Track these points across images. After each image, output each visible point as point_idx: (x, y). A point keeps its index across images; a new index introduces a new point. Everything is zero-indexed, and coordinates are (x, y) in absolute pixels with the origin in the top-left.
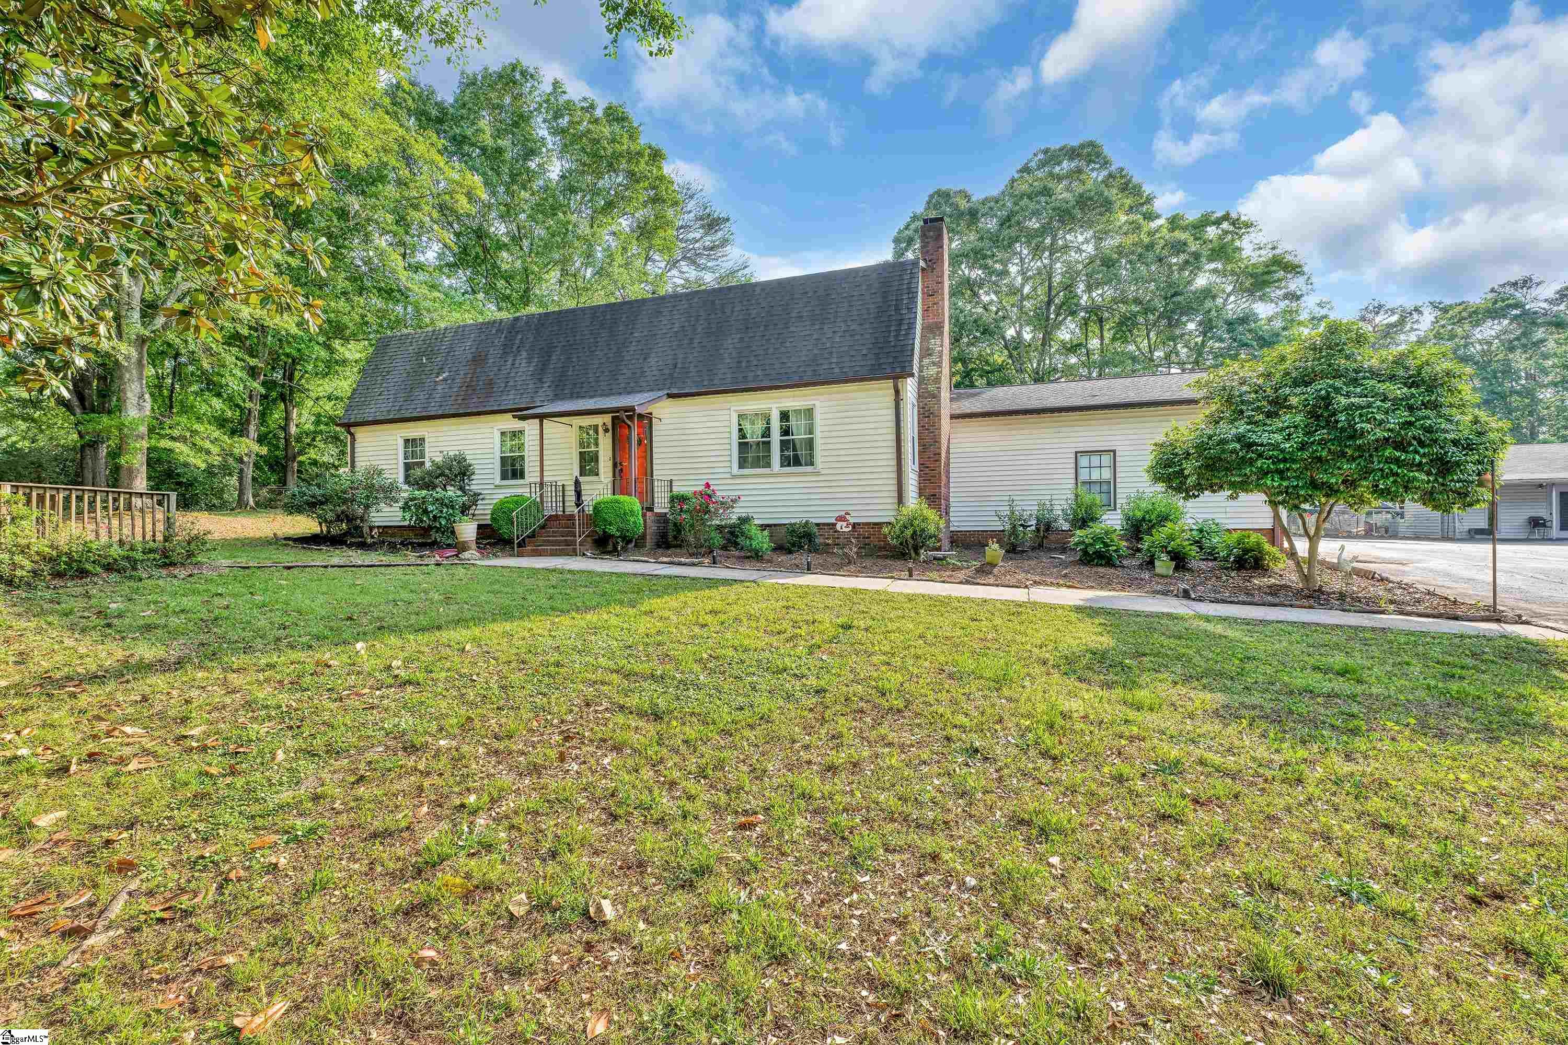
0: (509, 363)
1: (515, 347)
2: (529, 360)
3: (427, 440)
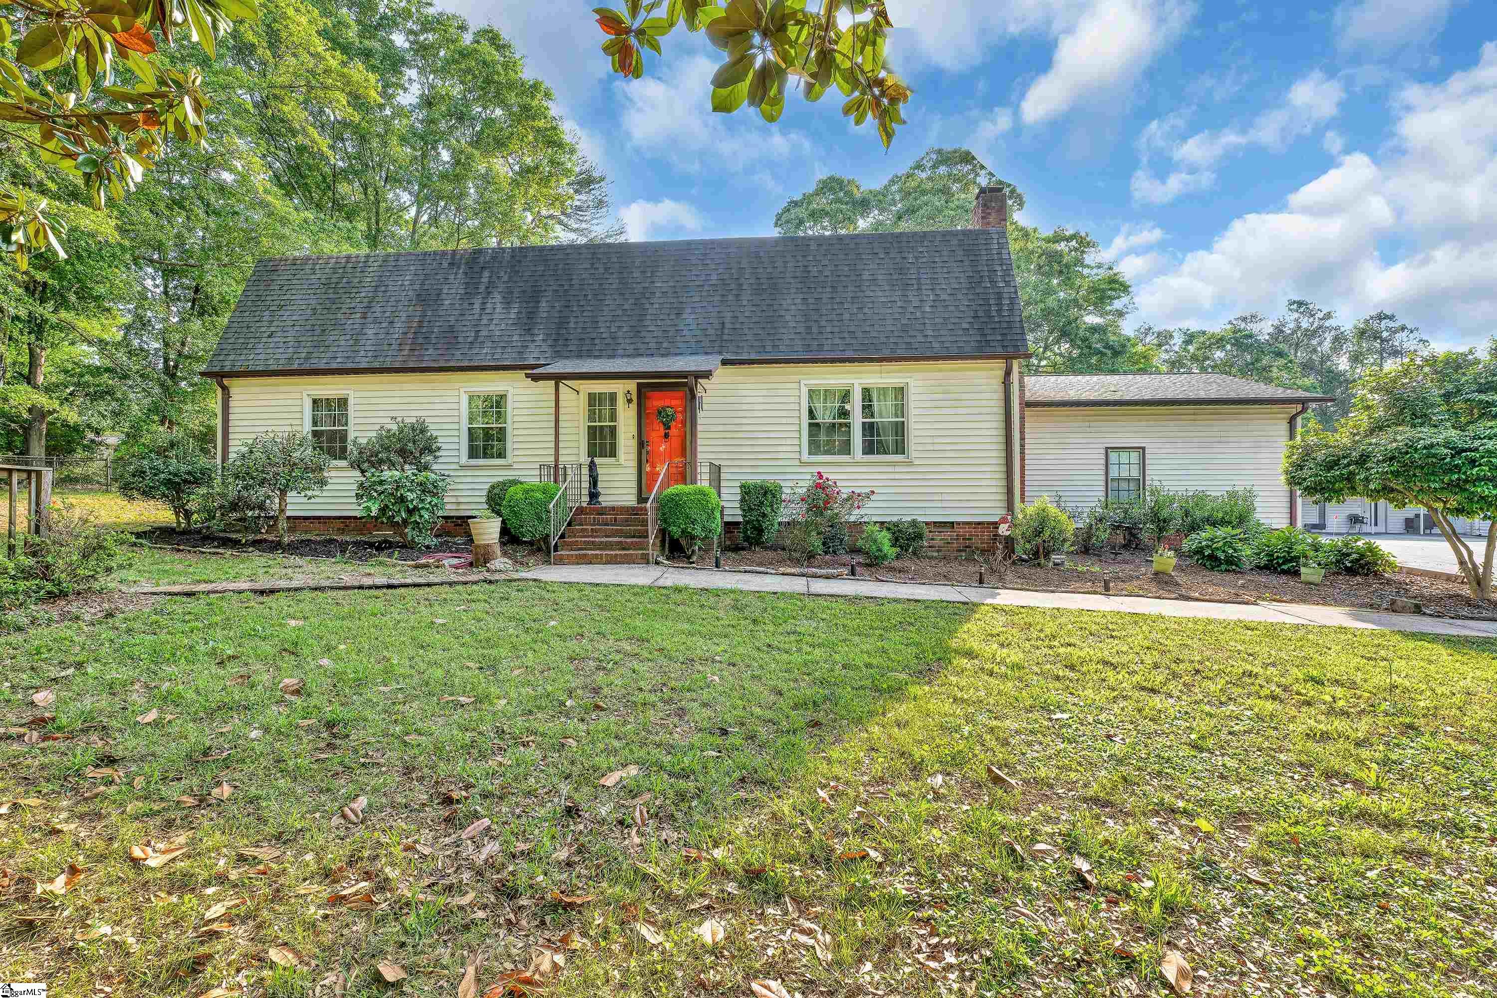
0: (477, 306)
1: (482, 288)
2: (507, 303)
3: (351, 402)
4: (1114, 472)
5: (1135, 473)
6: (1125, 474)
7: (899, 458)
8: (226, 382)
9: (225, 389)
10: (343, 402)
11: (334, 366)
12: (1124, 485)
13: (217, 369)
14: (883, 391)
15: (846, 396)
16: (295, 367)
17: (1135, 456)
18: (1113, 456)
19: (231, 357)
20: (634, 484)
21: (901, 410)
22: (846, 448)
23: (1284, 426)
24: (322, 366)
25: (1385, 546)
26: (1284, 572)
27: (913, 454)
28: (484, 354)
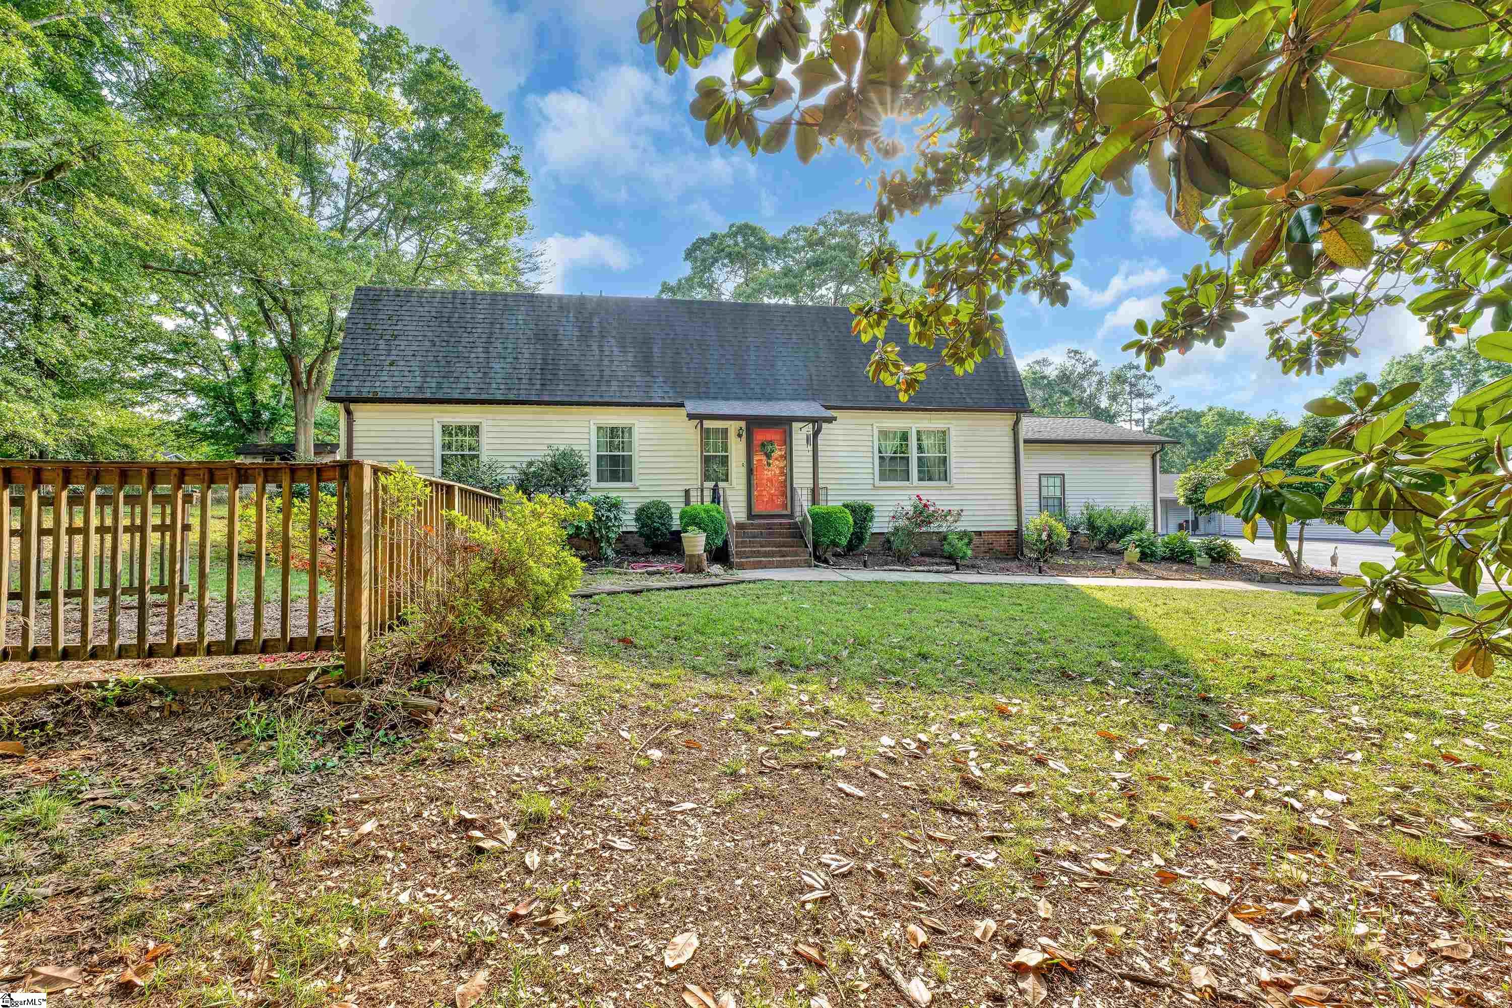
3: (484, 429)
4: (1044, 493)
5: (1058, 494)
6: (1051, 494)
7: (943, 483)
8: (352, 407)
9: (349, 413)
10: (475, 430)
11: (469, 396)
12: (1050, 502)
13: (343, 394)
14: (929, 433)
15: (905, 437)
16: (428, 395)
17: (1058, 481)
18: (1044, 480)
19: (356, 383)
20: (744, 504)
21: (944, 447)
22: (907, 477)
23: (1149, 461)
24: (456, 396)
25: (1235, 543)
26: (1183, 562)
27: (954, 481)
28: (613, 391)
